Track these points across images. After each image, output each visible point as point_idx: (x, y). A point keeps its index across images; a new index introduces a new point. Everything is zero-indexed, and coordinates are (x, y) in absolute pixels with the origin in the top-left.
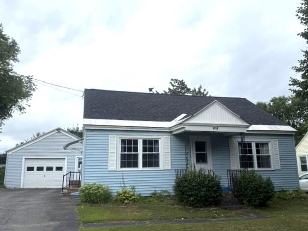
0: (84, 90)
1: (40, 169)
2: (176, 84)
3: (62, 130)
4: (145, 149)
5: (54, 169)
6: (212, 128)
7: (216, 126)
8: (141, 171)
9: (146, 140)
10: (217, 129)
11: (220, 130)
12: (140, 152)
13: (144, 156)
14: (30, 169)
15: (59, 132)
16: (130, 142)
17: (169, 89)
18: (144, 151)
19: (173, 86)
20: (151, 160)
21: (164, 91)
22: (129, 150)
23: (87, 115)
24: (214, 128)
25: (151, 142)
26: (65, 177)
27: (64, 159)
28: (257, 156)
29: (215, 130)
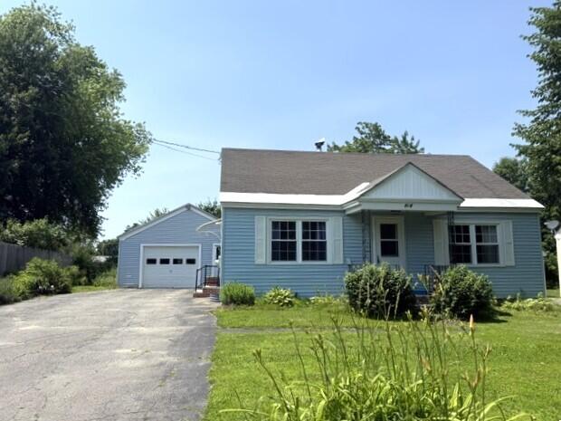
0: (220, 151)
1: (165, 261)
2: (367, 131)
3: (193, 207)
4: (305, 235)
5: (184, 261)
6: (404, 205)
7: (409, 203)
8: (301, 265)
9: (308, 223)
10: (411, 206)
11: (416, 208)
12: (299, 240)
13: (305, 244)
14: (151, 261)
15: (189, 209)
16: (284, 224)
17: (355, 139)
18: (304, 237)
19: (362, 133)
20: (315, 251)
21: (347, 143)
22: (284, 235)
23: (225, 187)
24: (406, 206)
25: (314, 225)
26: (199, 272)
27: (198, 247)
28: (477, 246)
29: (408, 209)
